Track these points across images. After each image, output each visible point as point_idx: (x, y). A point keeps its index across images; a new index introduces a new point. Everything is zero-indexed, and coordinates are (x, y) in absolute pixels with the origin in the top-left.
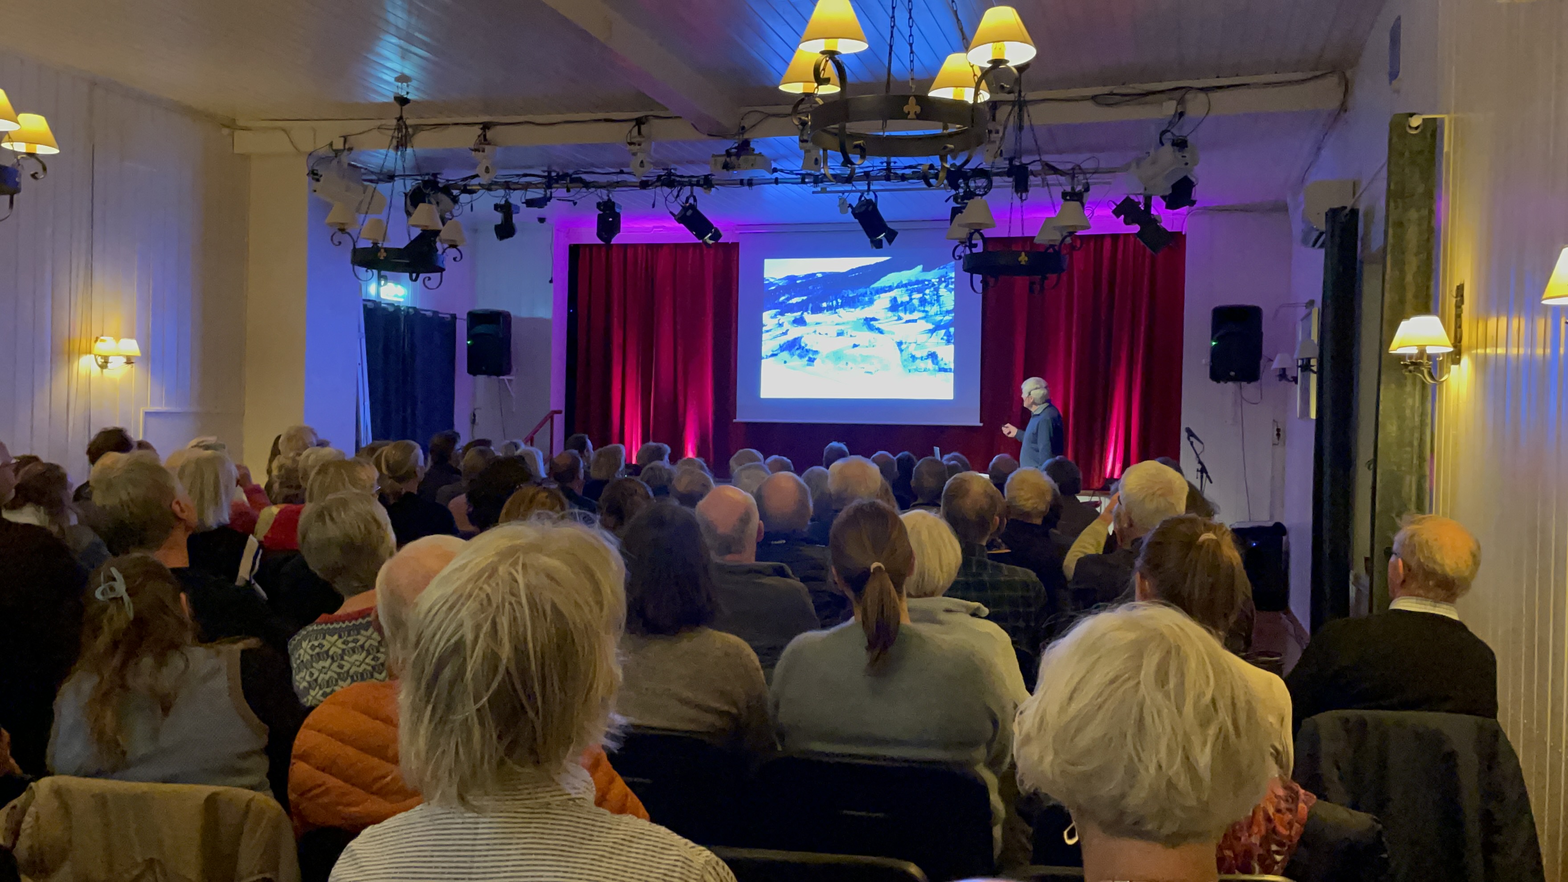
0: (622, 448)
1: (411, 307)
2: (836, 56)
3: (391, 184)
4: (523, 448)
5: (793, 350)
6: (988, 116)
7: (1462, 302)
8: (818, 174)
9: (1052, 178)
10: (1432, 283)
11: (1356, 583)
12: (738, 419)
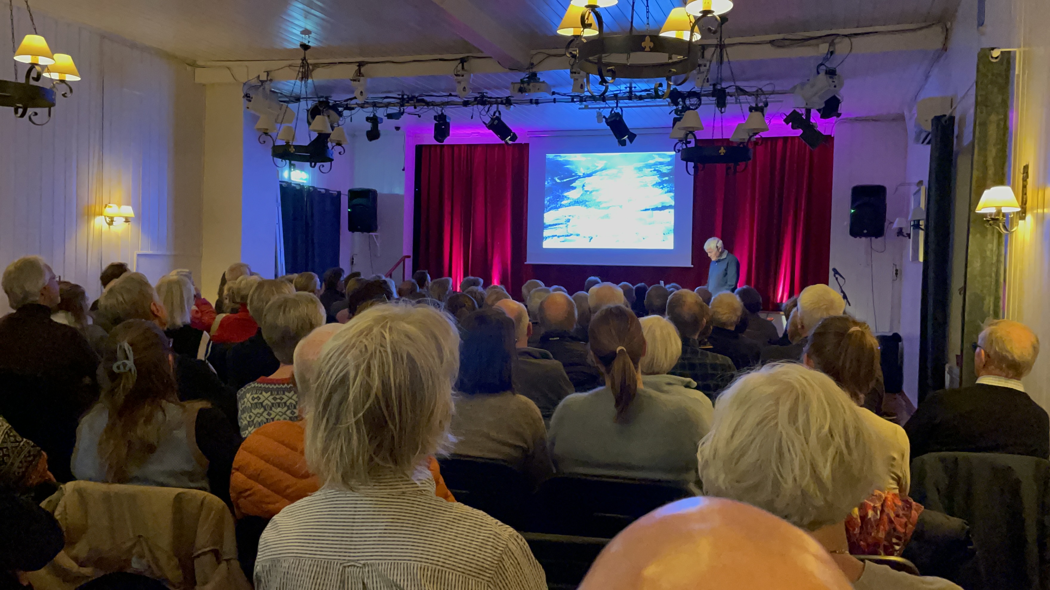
0: (451, 280)
1: (311, 187)
2: (596, 9)
3: (298, 103)
6: (699, 53)
7: (1027, 177)
8: (583, 95)
9: (743, 98)
10: (1007, 164)
11: (950, 372)
12: (528, 262)
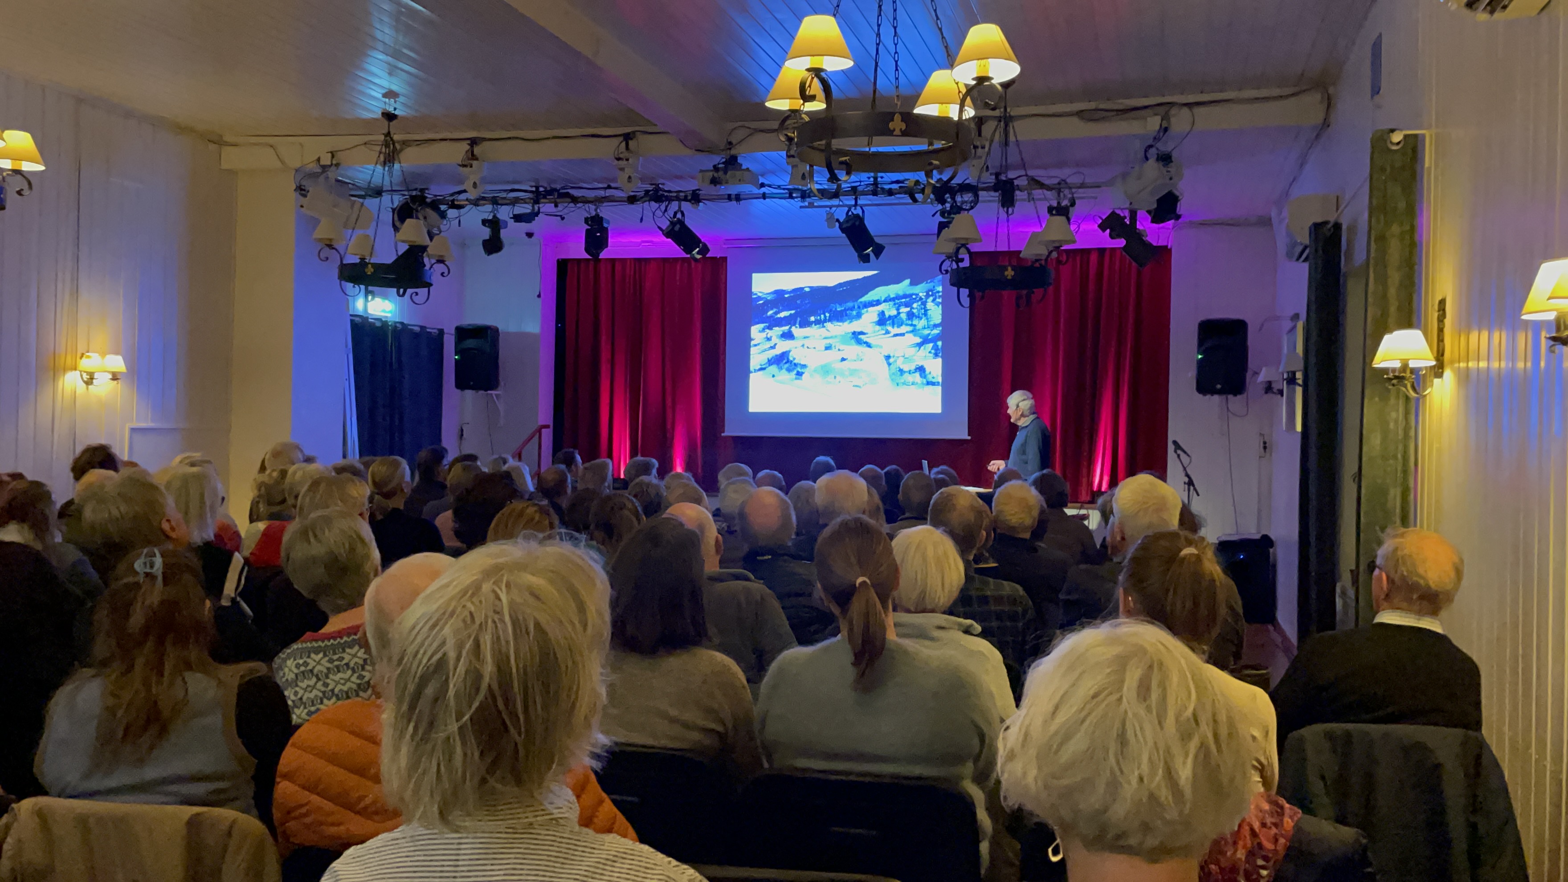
0: (610, 462)
1: (398, 322)
2: (822, 74)
3: (379, 199)
4: (512, 463)
5: (781, 365)
6: (974, 133)
7: (1444, 316)
8: (806, 189)
9: (1038, 193)
10: (1415, 297)
11: (1344, 593)
12: (726, 433)
